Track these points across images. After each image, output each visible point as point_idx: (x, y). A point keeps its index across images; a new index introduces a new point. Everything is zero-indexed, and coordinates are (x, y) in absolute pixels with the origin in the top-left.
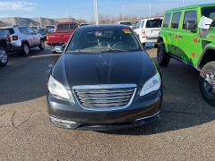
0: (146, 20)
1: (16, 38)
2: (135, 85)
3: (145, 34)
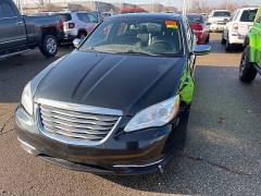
0: (242, 10)
1: (71, 26)
2: (120, 113)
3: (237, 30)
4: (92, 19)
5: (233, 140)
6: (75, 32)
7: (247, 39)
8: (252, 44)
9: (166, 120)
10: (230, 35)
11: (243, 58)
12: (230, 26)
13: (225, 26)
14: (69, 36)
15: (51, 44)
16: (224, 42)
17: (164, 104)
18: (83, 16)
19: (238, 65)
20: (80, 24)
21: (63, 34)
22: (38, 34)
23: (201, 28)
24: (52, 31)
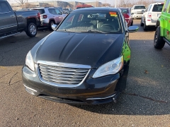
0: (153, 5)
1: (45, 17)
2: (89, 67)
3: (151, 17)
4: (58, 12)
5: (154, 83)
6: (47, 21)
7: (158, 23)
8: (161, 25)
9: (116, 70)
10: (146, 20)
11: (156, 34)
12: (146, 15)
13: (142, 15)
14: (44, 23)
15: (33, 29)
16: (143, 25)
17: (115, 61)
18: (52, 10)
19: (153, 38)
20: (50, 16)
21: (40, 22)
22: (24, 23)
23: (128, 16)
24: (33, 20)
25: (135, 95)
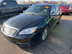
23: (68, 8)
25: (45, 46)
